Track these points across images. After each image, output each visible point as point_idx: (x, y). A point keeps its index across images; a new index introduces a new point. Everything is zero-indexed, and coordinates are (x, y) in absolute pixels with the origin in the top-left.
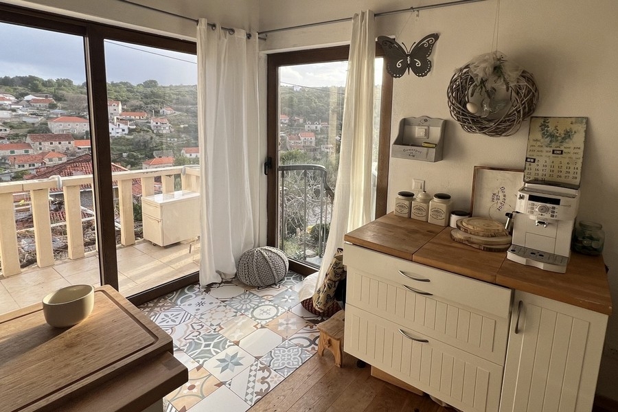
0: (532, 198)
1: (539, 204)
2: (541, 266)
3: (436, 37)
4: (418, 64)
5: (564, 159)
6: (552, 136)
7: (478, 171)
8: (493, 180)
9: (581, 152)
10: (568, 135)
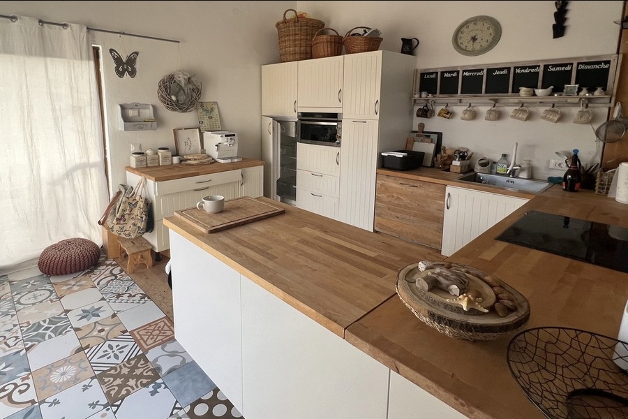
0: (226, 136)
1: (229, 138)
2: (236, 160)
3: (137, 53)
4: (130, 69)
5: (213, 120)
6: (206, 110)
7: (175, 132)
8: (183, 135)
9: (218, 116)
10: (212, 110)
